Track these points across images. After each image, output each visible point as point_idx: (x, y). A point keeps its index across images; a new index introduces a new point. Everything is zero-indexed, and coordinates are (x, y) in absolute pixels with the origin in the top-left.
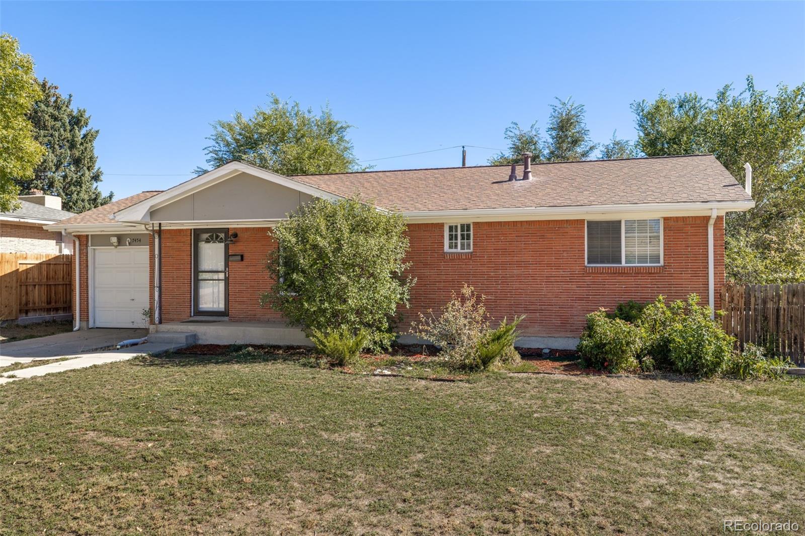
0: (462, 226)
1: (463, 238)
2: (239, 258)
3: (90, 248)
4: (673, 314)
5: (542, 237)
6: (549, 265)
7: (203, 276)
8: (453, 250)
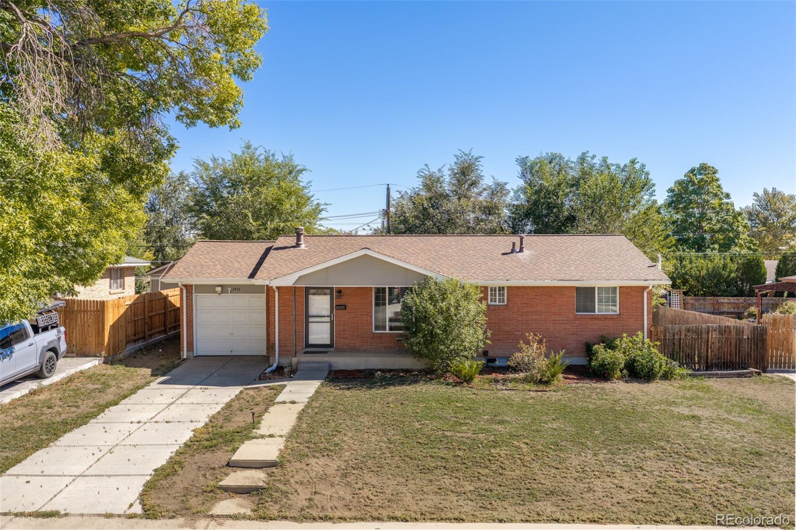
0: (499, 288)
1: (499, 296)
2: (344, 307)
3: (194, 295)
4: (633, 344)
5: (550, 296)
6: (554, 314)
7: (311, 320)
8: (493, 303)
